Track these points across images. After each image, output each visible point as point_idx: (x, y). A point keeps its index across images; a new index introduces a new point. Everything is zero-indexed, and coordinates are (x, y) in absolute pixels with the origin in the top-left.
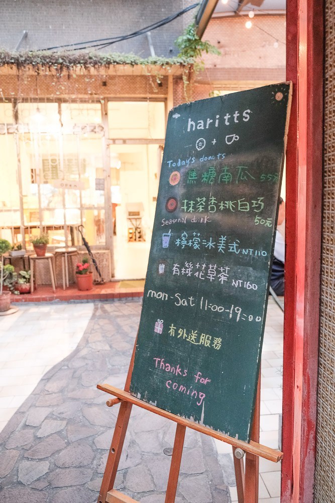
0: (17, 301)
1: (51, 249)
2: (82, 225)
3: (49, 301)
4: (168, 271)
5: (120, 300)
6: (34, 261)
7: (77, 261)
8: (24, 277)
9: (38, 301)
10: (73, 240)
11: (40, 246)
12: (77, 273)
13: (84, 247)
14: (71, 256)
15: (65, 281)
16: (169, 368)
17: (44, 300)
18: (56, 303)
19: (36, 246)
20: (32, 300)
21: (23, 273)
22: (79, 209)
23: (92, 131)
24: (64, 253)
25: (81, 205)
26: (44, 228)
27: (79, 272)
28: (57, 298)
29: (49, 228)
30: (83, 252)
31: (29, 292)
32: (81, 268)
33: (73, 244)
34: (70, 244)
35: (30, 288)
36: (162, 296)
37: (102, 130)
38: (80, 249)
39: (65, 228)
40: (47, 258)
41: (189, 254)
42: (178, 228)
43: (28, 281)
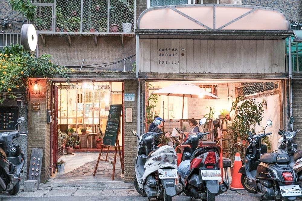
0: (74, 151)
1: (87, 133)
2: (99, 124)
3: (86, 152)
4: (109, 127)
5: (112, 152)
6: (81, 137)
7: (97, 138)
8: (77, 143)
9: (82, 152)
10: (96, 130)
11: (84, 131)
12: (96, 142)
13: (100, 133)
14: (95, 136)
15: (92, 145)
16: (108, 140)
17: (84, 151)
18: (88, 153)
19: (82, 131)
20: (80, 151)
21: (77, 141)
22: (99, 118)
23: (105, 88)
24: (92, 134)
25: (100, 117)
26: (85, 125)
27: (98, 142)
28: (89, 151)
29: (87, 125)
30: (99, 135)
31: (79, 148)
32: (98, 140)
33: (96, 132)
34: (94, 131)
35: (79, 147)
36: (108, 131)
37: (109, 88)
38: (98, 134)
39: (93, 126)
40: (86, 136)
41: (111, 125)
42: (110, 122)
43: (79, 144)
